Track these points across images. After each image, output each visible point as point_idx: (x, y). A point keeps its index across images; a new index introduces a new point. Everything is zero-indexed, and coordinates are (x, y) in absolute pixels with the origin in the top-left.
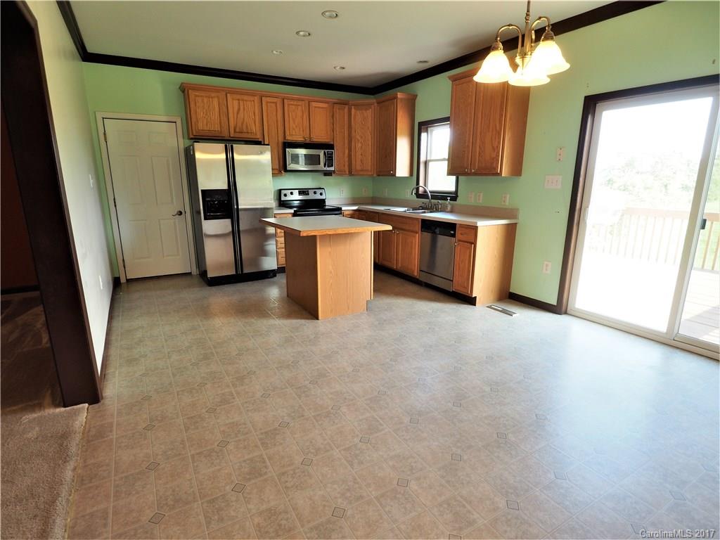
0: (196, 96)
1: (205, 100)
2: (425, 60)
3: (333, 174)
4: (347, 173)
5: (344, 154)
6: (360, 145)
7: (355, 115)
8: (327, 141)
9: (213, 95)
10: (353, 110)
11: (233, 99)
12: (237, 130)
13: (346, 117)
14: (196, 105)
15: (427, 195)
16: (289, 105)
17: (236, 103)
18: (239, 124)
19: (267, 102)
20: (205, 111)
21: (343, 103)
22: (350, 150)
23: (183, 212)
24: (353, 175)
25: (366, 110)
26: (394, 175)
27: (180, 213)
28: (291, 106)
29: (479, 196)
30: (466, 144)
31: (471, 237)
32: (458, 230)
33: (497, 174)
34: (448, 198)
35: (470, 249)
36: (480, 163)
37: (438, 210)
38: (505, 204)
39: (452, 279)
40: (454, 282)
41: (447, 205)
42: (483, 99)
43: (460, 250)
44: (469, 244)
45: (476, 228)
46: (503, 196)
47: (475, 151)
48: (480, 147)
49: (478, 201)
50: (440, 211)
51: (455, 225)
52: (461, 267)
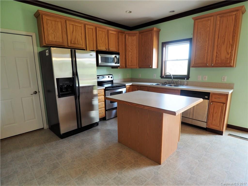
0: (47, 19)
1: (53, 22)
2: (174, 10)
3: (118, 68)
4: (124, 67)
5: (123, 57)
6: (130, 53)
7: (128, 38)
8: (116, 51)
9: (58, 20)
10: (127, 36)
11: (70, 24)
12: (72, 42)
13: (124, 40)
14: (47, 25)
15: (171, 77)
16: (99, 31)
17: (71, 26)
18: (73, 40)
19: (88, 28)
20: (53, 29)
21: (123, 33)
22: (126, 56)
23: (38, 92)
24: (128, 68)
25: (133, 36)
26: (152, 67)
27: (36, 93)
28: (100, 31)
29: (205, 77)
30: (206, 51)
31: (223, 100)
32: (211, 96)
33: (231, 66)
34: (186, 78)
35: (222, 106)
36: (217, 60)
37: (179, 84)
38: (224, 81)
39: (206, 122)
40: (209, 123)
41: (185, 81)
42: (219, 29)
43: (214, 107)
44: (222, 104)
45: (227, 95)
46: (223, 77)
47: (213, 55)
48: (217, 53)
49: (204, 80)
50: (180, 85)
51: (210, 93)
52: (215, 115)
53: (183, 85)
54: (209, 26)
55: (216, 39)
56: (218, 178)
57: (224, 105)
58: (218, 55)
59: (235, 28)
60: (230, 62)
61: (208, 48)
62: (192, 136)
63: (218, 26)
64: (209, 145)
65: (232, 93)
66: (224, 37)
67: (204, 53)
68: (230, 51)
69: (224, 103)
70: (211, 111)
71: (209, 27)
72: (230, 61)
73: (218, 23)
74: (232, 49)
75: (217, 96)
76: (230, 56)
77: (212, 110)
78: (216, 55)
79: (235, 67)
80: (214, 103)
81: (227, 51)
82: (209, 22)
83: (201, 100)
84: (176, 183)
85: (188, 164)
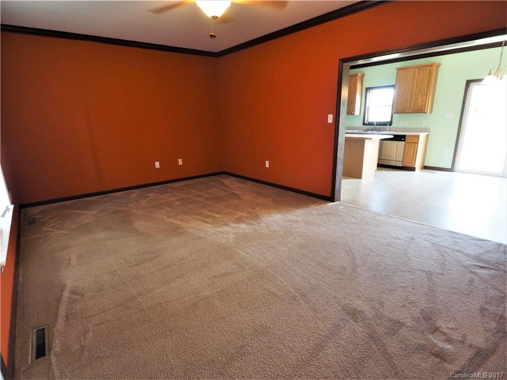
26: (354, 114)
29: (406, 123)
31: (416, 140)
32: (407, 138)
33: (425, 112)
34: (388, 125)
35: (415, 146)
36: (414, 107)
38: (423, 126)
39: (402, 161)
40: (404, 161)
41: (388, 128)
42: (417, 80)
43: (409, 147)
45: (419, 137)
47: (411, 102)
48: (415, 100)
49: (405, 125)
51: (405, 136)
52: (409, 154)
55: (415, 89)
60: (425, 109)
63: (416, 77)
65: (428, 135)
66: (421, 87)
68: (425, 100)
69: (416, 143)
70: (406, 151)
71: (409, 78)
73: (417, 74)
74: (427, 98)
75: (412, 137)
76: (425, 103)
78: (414, 103)
79: (431, 112)
80: (408, 143)
81: (422, 99)
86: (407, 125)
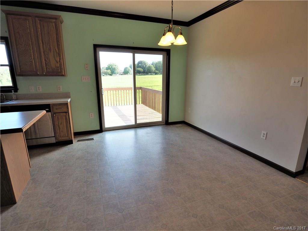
29: (39, 88)
30: (33, 57)
31: (64, 110)
32: (52, 107)
33: (63, 75)
34: (13, 91)
35: (65, 116)
36: (47, 69)
37: (4, 100)
38: (60, 91)
39: (53, 137)
40: (57, 136)
41: (13, 95)
42: (41, 33)
43: (58, 118)
44: (64, 114)
45: (67, 104)
46: (58, 87)
47: (41, 62)
48: (45, 60)
49: (38, 91)
50: (6, 100)
51: (49, 105)
52: (61, 126)
53: (11, 99)
54: (28, 27)
55: (41, 45)
56: (80, 177)
57: (67, 114)
58: (47, 63)
59: (58, 37)
60: (61, 72)
61: (33, 53)
62: (43, 157)
63: (39, 30)
64: (64, 157)
65: (70, 101)
66: (49, 44)
67: (30, 59)
68: (58, 60)
69: (66, 112)
71: (29, 29)
72: (61, 70)
73: (39, 26)
74: (60, 58)
75: (58, 106)
76: (60, 64)
77: (57, 122)
78: (46, 63)
79: (67, 76)
80: (57, 114)
81: (55, 59)
82: (27, 22)
83: (44, 112)
84: (45, 206)
85: (50, 183)
86: (41, 91)
